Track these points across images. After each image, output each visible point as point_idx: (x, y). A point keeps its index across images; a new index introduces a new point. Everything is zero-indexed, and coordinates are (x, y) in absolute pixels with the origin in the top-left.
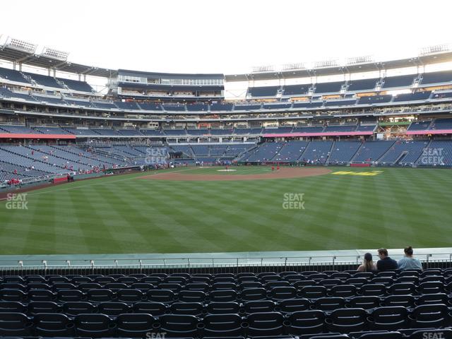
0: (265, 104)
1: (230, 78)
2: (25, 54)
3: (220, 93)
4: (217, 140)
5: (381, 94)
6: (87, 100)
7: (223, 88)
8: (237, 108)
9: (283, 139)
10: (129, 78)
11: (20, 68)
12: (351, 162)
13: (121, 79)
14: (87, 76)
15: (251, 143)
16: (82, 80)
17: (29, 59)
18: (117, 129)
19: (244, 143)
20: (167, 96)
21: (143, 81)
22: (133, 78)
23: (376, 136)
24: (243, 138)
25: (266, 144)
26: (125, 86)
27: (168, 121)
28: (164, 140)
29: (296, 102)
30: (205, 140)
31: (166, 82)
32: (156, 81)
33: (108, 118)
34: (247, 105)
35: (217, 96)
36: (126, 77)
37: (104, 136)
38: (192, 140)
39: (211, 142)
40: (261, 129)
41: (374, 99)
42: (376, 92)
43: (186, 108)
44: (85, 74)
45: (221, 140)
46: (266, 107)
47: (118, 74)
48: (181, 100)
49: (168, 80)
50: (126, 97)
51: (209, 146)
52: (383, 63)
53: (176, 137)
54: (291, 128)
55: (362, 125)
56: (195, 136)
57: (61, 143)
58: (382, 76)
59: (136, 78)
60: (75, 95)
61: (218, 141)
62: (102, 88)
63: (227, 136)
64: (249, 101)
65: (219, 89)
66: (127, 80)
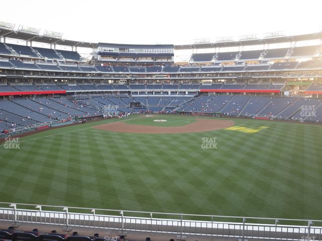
0: (203, 67)
1: (178, 47)
2: (33, 36)
3: (171, 58)
5: (289, 61)
6: (76, 66)
7: (173, 55)
8: (182, 70)
9: (214, 93)
10: (106, 48)
11: (31, 44)
12: (257, 116)
13: (99, 49)
14: (78, 47)
15: (191, 96)
16: (74, 50)
17: (36, 38)
18: (97, 85)
19: (185, 96)
20: (133, 61)
21: (116, 50)
22: (109, 49)
23: (283, 93)
24: (185, 92)
25: (201, 97)
26: (103, 54)
27: (133, 79)
28: (129, 92)
29: (225, 66)
30: (159, 93)
31: (132, 51)
32: (126, 50)
33: (90, 78)
34: (190, 67)
35: (169, 61)
36: (104, 48)
37: (87, 91)
38: (149, 93)
39: (162, 94)
40: (199, 85)
41: (283, 66)
42: (286, 59)
43: (146, 69)
44: (76, 46)
45: (169, 93)
46: (203, 70)
47: (98, 46)
48: (143, 64)
49: (134, 50)
50: (104, 62)
51: (160, 97)
52: (292, 37)
53: (138, 91)
54: (221, 85)
55: (273, 84)
56: (152, 90)
57: (56, 96)
58: (293, 47)
59: (111, 49)
60: (67, 62)
61: (168, 94)
62: (88, 56)
63: (174, 90)
64: (191, 64)
65: (170, 56)
66: (104, 50)
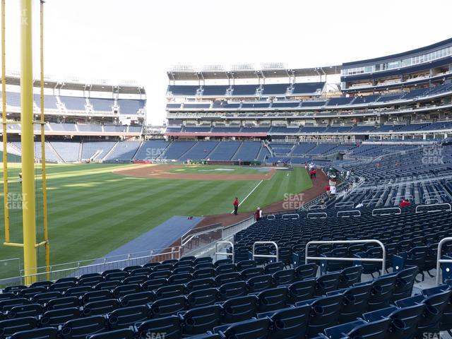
4: (420, 138)
10: (352, 70)
13: (344, 73)
21: (372, 70)
22: (356, 70)
26: (348, 81)
31: (394, 66)
45: (424, 138)
47: (342, 69)
49: (396, 63)
50: (349, 92)
56: (400, 133)
59: (360, 69)
61: (422, 140)
63: (429, 132)
